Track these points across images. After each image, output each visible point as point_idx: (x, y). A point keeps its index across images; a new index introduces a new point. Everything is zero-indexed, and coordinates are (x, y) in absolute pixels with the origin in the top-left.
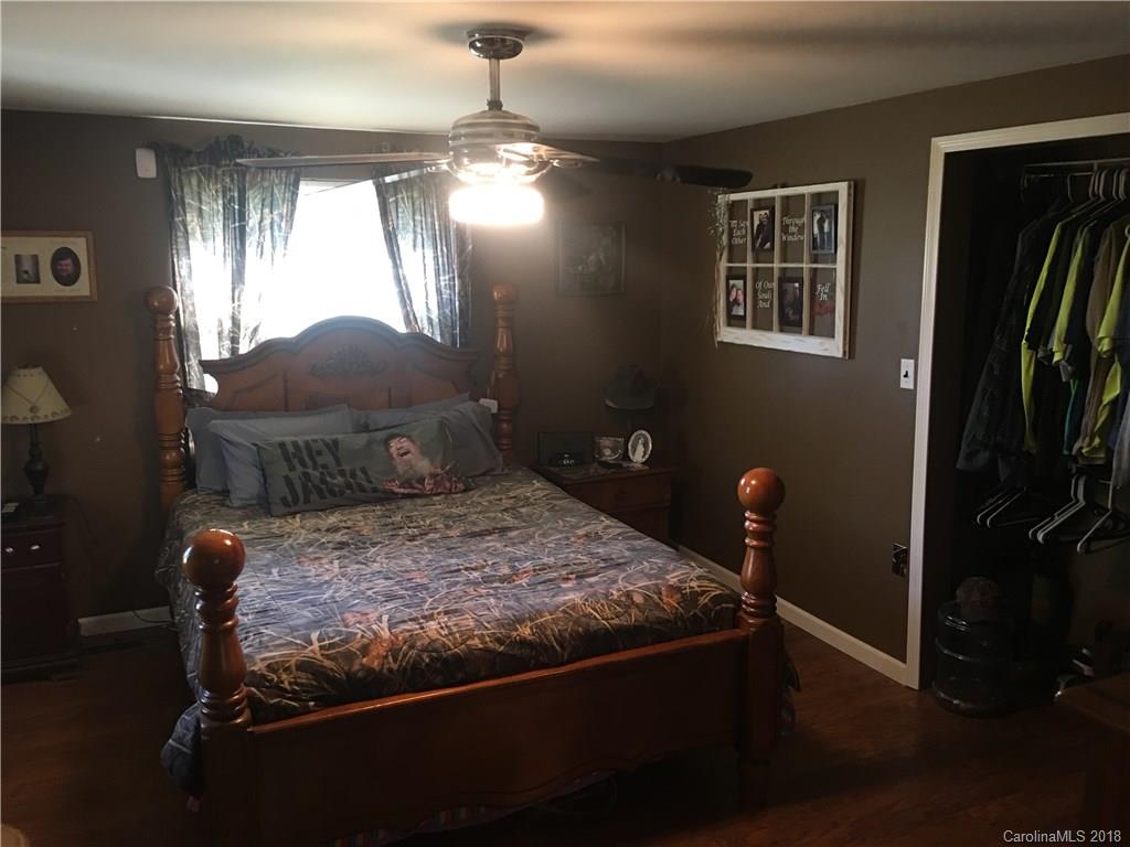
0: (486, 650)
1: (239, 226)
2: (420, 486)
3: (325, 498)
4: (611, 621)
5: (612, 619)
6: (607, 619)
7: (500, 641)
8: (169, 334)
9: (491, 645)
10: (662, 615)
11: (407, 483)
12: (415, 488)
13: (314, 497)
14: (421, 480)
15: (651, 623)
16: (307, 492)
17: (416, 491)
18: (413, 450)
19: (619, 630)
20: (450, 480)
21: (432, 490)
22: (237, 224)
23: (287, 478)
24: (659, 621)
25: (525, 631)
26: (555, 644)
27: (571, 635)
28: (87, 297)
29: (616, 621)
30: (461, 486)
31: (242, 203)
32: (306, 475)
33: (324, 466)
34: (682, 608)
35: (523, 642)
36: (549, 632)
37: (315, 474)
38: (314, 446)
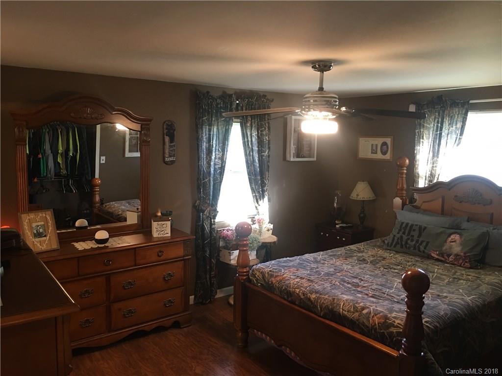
0: (298, 294)
1: (440, 133)
2: (447, 258)
3: (403, 248)
4: (344, 312)
5: (345, 311)
6: (343, 310)
7: (304, 294)
8: (403, 175)
9: (300, 294)
10: (366, 323)
11: (442, 254)
12: (443, 257)
13: (398, 246)
14: (449, 255)
15: (359, 322)
16: (397, 243)
17: (443, 259)
18: (458, 242)
19: (345, 317)
20: (463, 260)
21: (452, 261)
22: (439, 132)
23: (394, 236)
24: (363, 324)
25: (313, 296)
26: (319, 306)
27: (325, 307)
28: (388, 159)
29: (346, 313)
30: (468, 265)
31: (442, 124)
32: (402, 237)
33: (413, 236)
34: (379, 326)
35: (309, 299)
36: (319, 301)
37: (405, 238)
38: (414, 227)
